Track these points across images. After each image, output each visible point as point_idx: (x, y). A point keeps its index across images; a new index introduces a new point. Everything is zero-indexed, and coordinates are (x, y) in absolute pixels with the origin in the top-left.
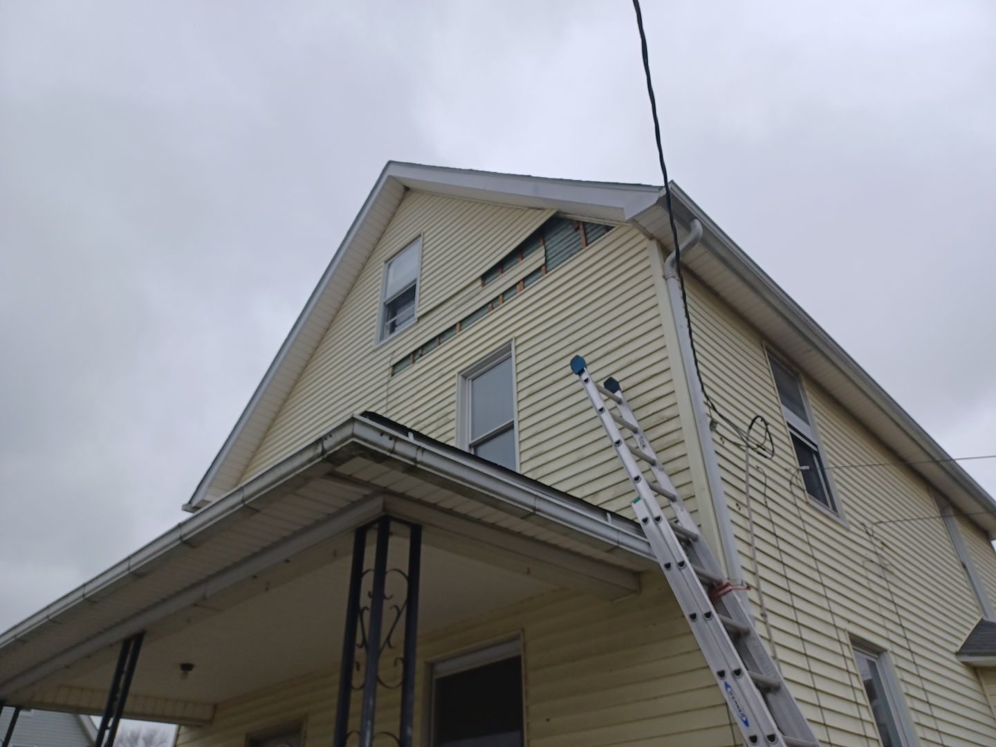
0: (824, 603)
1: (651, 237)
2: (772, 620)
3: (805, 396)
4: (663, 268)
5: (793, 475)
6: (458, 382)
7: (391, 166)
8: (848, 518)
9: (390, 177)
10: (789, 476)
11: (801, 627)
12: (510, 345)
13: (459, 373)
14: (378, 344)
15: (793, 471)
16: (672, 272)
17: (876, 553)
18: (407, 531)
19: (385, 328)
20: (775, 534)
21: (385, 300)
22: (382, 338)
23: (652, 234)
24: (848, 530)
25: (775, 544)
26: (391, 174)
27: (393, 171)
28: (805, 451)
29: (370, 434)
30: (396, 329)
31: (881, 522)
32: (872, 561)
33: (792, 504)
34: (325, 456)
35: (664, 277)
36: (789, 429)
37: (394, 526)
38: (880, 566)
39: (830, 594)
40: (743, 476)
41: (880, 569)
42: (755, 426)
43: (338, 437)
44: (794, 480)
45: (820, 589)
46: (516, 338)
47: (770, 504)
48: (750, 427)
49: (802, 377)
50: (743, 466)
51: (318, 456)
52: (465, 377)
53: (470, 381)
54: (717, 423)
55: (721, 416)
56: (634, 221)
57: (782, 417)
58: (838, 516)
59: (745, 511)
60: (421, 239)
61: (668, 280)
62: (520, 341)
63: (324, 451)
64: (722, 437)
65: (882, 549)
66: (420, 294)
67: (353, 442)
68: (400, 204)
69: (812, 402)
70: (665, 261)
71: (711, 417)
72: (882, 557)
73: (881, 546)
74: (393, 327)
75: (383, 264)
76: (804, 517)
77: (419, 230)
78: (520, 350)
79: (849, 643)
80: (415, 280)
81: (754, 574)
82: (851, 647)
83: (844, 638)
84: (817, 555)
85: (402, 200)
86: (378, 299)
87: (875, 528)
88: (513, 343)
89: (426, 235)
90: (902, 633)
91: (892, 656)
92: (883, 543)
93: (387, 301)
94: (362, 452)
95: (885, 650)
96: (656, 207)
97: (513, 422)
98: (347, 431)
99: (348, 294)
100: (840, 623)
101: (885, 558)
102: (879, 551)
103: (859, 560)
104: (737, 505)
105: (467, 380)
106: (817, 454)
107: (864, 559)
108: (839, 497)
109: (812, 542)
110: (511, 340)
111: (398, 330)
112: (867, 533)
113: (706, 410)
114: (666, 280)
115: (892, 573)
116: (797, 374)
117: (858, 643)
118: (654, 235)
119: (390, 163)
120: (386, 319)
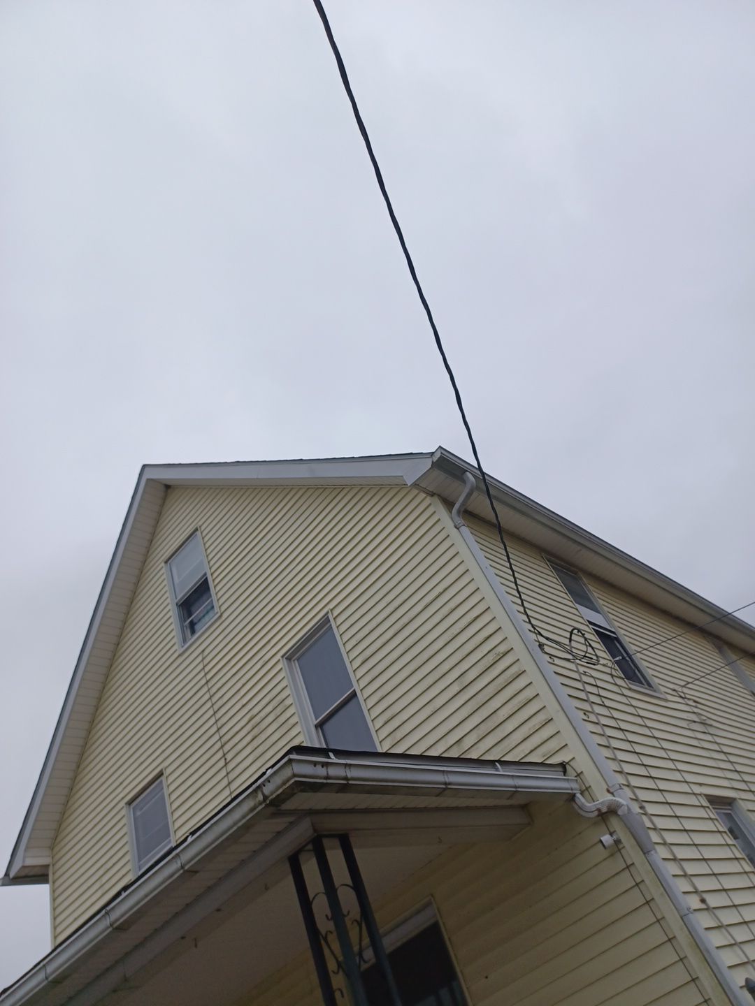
0: (677, 776)
1: (432, 494)
2: (651, 809)
3: (589, 590)
4: (452, 518)
5: (611, 668)
6: (284, 665)
7: (147, 469)
8: (663, 689)
9: (149, 480)
10: (608, 670)
11: (672, 806)
12: (328, 617)
13: (282, 657)
14: (182, 647)
15: (610, 664)
16: (460, 521)
17: (694, 713)
18: (336, 842)
19: (185, 628)
20: (620, 729)
21: (176, 601)
22: (185, 641)
23: (432, 492)
24: (666, 700)
25: (624, 737)
26: (149, 477)
27: (149, 474)
28: (610, 640)
29: (306, 769)
30: (197, 627)
31: (689, 683)
32: (695, 722)
33: (620, 694)
34: (268, 802)
35: (456, 527)
36: (591, 626)
37: (326, 842)
38: (701, 723)
39: (681, 766)
40: (579, 685)
41: (702, 726)
42: (574, 637)
43: (278, 780)
44: (614, 673)
45: (670, 765)
46: (332, 610)
47: (607, 703)
48: (570, 640)
49: (581, 574)
50: (576, 676)
51: (260, 804)
52: (289, 659)
53: (296, 661)
54: (544, 644)
55: (547, 639)
56: (416, 485)
57: (582, 618)
58: (655, 691)
59: (593, 718)
60: (198, 533)
61: (460, 529)
62: (336, 612)
63: (265, 798)
64: (551, 656)
65: (696, 707)
66: (215, 587)
67: (296, 781)
68: (164, 503)
69: (596, 593)
70: (451, 512)
71: (539, 642)
72: (700, 714)
73: (694, 704)
74: (192, 627)
75: (163, 564)
76: (634, 703)
77: (194, 524)
78: (340, 620)
79: (708, 805)
80: (205, 574)
81: (620, 772)
82: (710, 807)
83: (705, 803)
84: (657, 734)
85: (165, 499)
86: (168, 601)
87: (685, 690)
88: (330, 615)
89: (203, 528)
90: (739, 778)
91: (740, 802)
92: (695, 701)
93: (179, 601)
94: (302, 787)
95: (734, 799)
96: (431, 470)
97: (354, 690)
98: (287, 773)
99: (132, 603)
100: (697, 790)
101: (702, 715)
102: (696, 710)
103: (684, 724)
104: (585, 714)
105: (292, 662)
106: (617, 639)
107: (688, 722)
108: (649, 673)
109: (649, 723)
110: (328, 612)
111: (200, 629)
112: (681, 697)
113: (534, 636)
114: (458, 529)
115: (711, 725)
116: (576, 573)
117: (715, 801)
118: (435, 492)
119: (144, 466)
120: (182, 620)
